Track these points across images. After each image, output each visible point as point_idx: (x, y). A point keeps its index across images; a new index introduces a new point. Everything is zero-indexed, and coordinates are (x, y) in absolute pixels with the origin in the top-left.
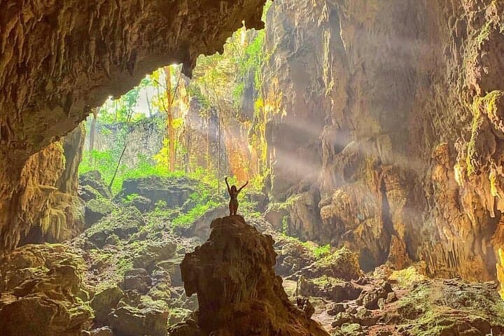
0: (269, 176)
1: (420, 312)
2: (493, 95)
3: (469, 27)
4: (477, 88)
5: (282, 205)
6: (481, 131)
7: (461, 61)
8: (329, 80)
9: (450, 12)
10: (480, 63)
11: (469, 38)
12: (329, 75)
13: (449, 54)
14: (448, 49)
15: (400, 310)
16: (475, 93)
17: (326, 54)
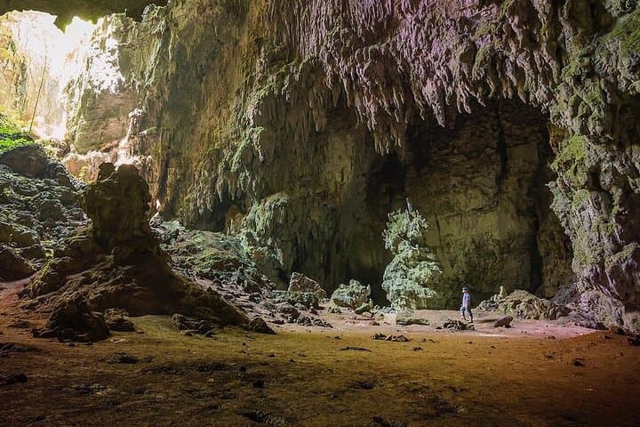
0: (75, 131)
1: (200, 250)
2: (259, 129)
3: (256, 82)
4: (252, 121)
5: (81, 157)
6: (245, 148)
7: (245, 101)
8: (150, 77)
9: (247, 67)
10: (258, 107)
11: (254, 89)
12: (151, 73)
13: (238, 93)
14: (238, 90)
15: (187, 247)
16: (249, 124)
17: (152, 58)
